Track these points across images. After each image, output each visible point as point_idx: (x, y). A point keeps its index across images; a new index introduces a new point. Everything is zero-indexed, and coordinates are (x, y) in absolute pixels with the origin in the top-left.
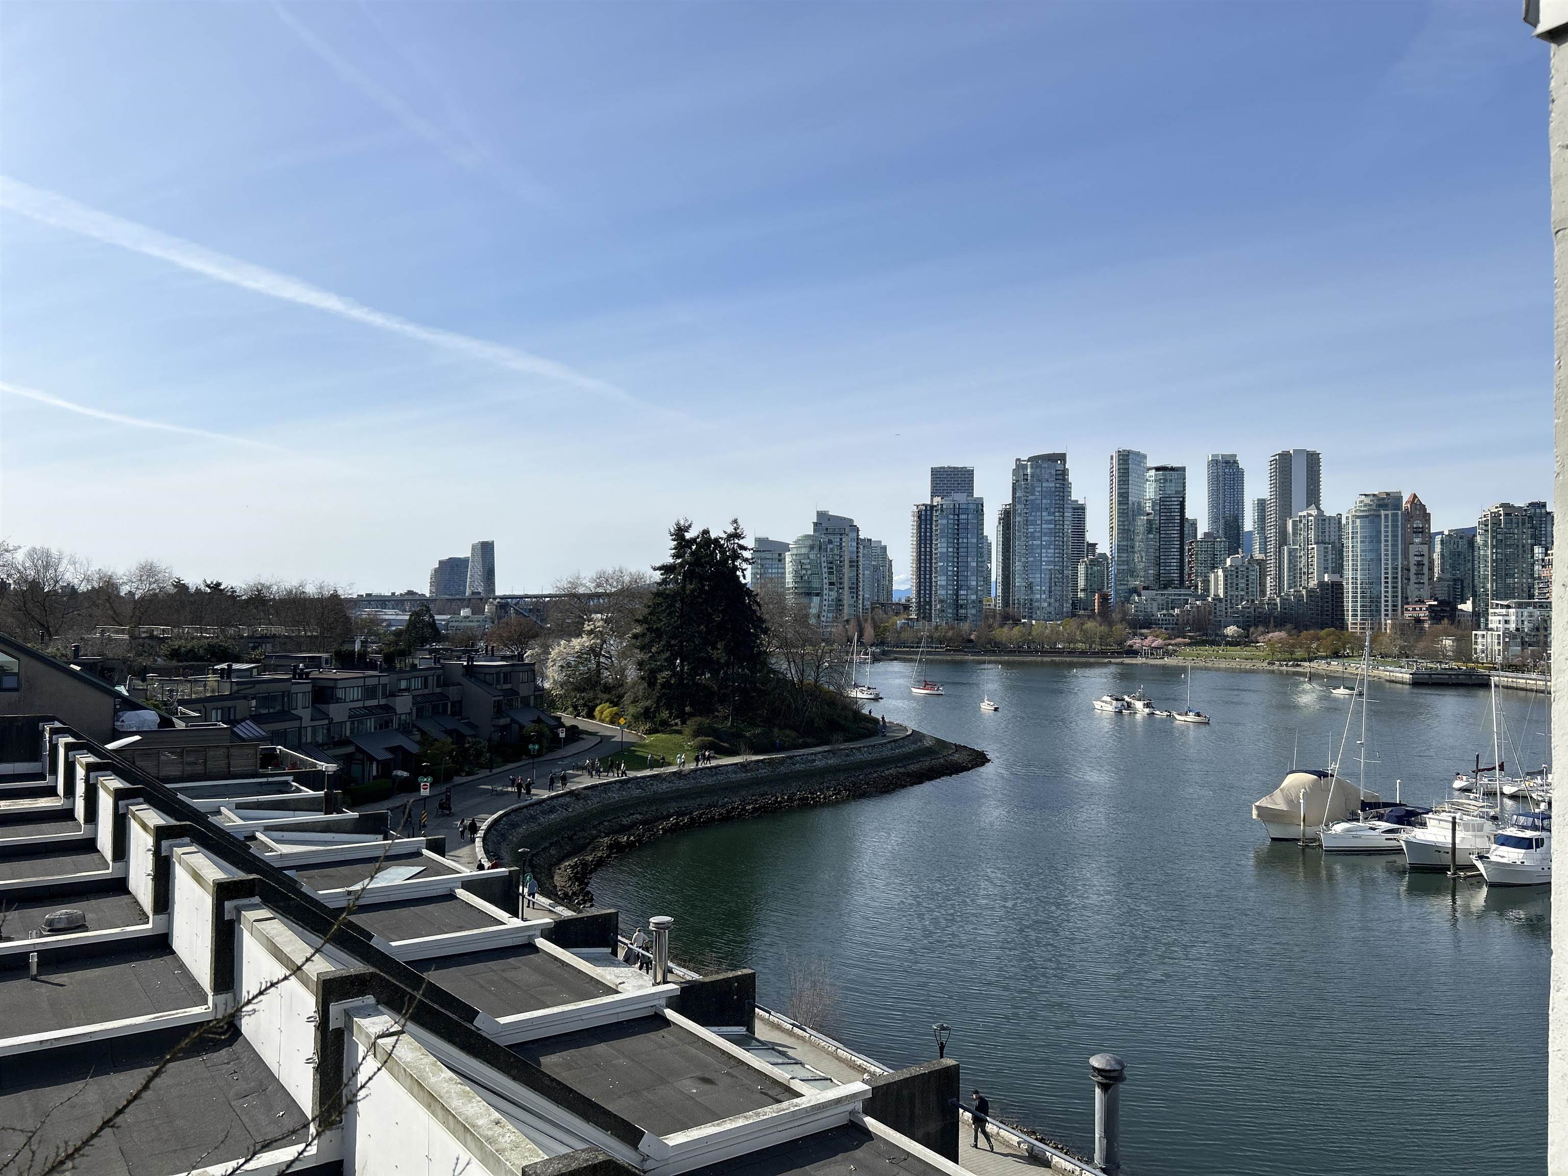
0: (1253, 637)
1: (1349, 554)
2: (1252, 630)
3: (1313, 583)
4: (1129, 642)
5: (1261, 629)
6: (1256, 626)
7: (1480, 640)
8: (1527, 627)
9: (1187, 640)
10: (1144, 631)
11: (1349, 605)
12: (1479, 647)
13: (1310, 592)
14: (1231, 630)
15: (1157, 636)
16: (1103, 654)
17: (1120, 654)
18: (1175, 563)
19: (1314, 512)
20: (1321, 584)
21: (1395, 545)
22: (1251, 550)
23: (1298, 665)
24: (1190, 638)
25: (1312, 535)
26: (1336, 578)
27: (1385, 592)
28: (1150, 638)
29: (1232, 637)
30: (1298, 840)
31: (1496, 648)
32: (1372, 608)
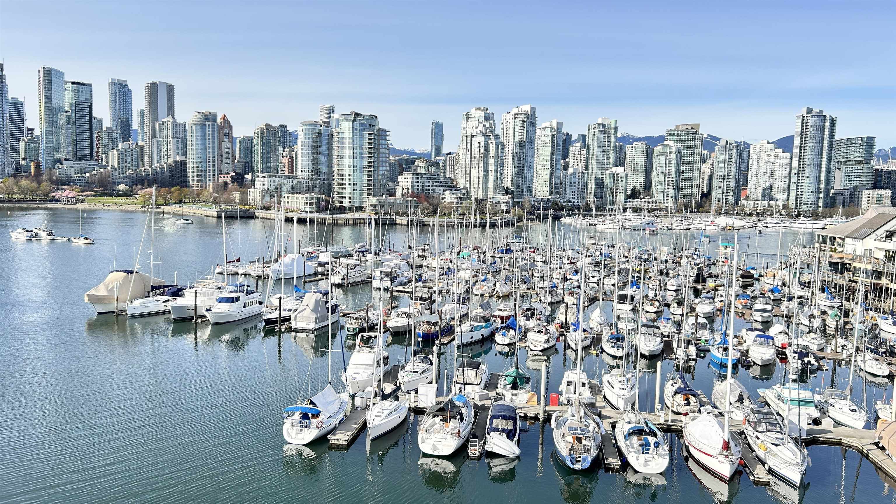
0: (135, 191)
1: (189, 145)
2: (134, 187)
3: (170, 161)
4: (52, 194)
5: (139, 186)
6: (137, 185)
7: (251, 194)
8: (273, 188)
9: (93, 193)
10: (64, 187)
11: (190, 174)
12: (251, 198)
13: (169, 165)
14: (122, 187)
15: (73, 190)
16: (33, 201)
17: (45, 202)
18: (87, 145)
19: (171, 120)
20: (175, 162)
21: (213, 142)
22: (136, 140)
23: (159, 208)
24: (96, 191)
25: (170, 134)
26: (183, 158)
27: (208, 166)
28: (67, 191)
29: (122, 191)
30: (114, 312)
31: (258, 198)
32: (202, 175)
